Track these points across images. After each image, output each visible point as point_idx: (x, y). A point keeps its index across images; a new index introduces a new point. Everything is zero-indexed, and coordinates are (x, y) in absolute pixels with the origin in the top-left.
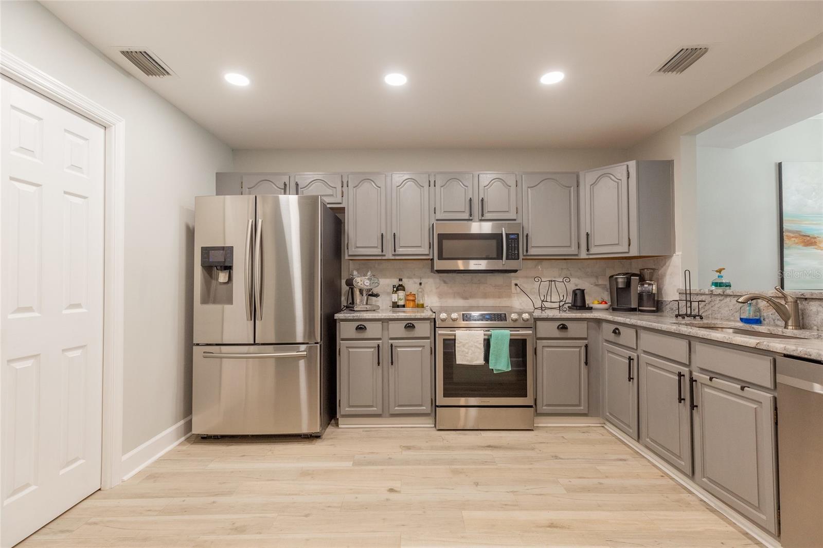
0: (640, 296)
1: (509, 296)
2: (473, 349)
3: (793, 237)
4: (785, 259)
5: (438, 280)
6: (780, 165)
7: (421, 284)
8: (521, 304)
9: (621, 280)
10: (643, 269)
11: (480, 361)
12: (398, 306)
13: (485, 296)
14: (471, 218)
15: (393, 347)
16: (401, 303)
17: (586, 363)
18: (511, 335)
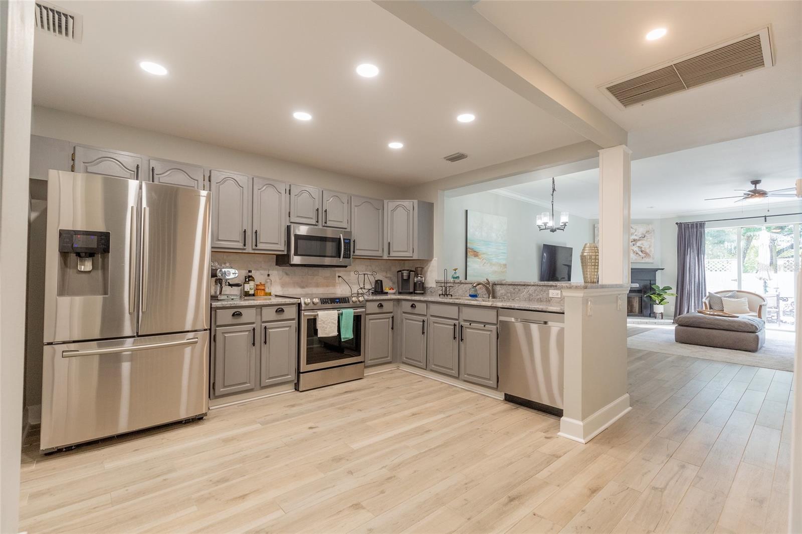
0: (415, 284)
1: (334, 286)
2: (330, 324)
5: (281, 272)
6: (467, 211)
7: (269, 275)
8: (341, 291)
9: (405, 273)
10: (417, 268)
11: (336, 333)
12: (250, 295)
13: (317, 286)
14: (317, 224)
15: (267, 329)
16: (252, 292)
17: (392, 328)
18: (354, 313)
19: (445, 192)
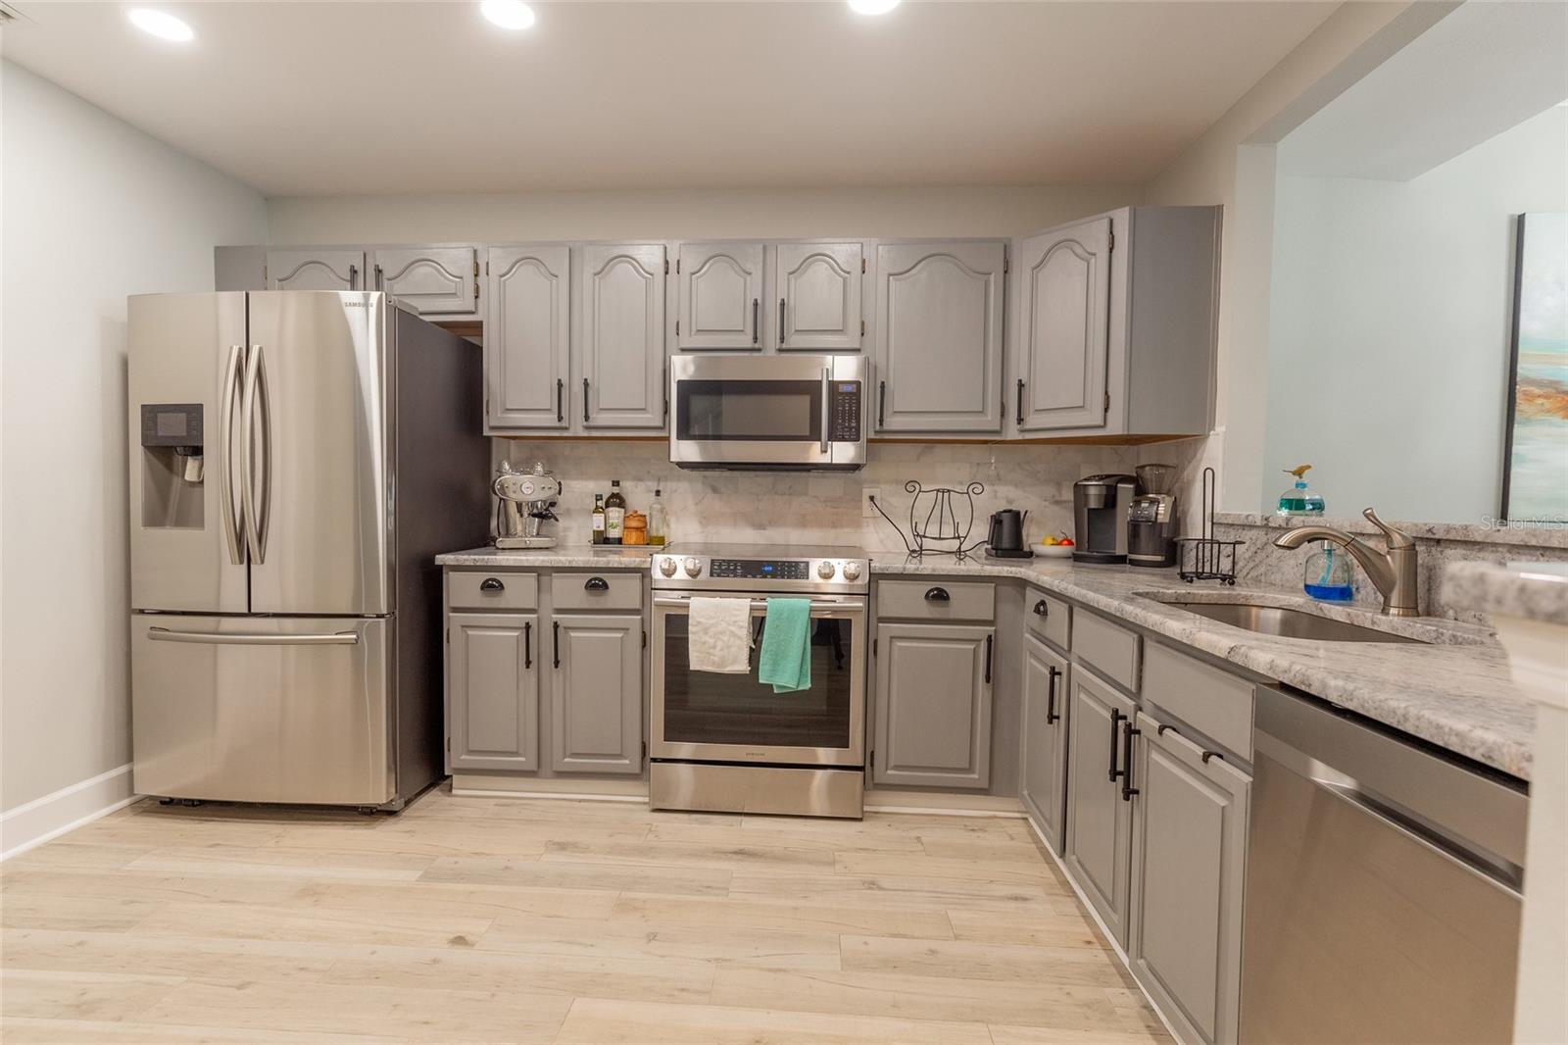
0: (1134, 527)
1: (857, 523)
2: (725, 638)
3: (1539, 396)
4: (1516, 449)
5: (699, 486)
6: (1520, 222)
7: (658, 493)
8: (881, 541)
9: (1094, 491)
10: (1143, 467)
11: (742, 666)
12: (607, 541)
13: (803, 522)
14: (757, 346)
15: (560, 631)
16: (614, 533)
17: (988, 679)
18: (812, 610)
19: (1280, 145)
